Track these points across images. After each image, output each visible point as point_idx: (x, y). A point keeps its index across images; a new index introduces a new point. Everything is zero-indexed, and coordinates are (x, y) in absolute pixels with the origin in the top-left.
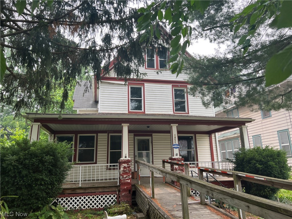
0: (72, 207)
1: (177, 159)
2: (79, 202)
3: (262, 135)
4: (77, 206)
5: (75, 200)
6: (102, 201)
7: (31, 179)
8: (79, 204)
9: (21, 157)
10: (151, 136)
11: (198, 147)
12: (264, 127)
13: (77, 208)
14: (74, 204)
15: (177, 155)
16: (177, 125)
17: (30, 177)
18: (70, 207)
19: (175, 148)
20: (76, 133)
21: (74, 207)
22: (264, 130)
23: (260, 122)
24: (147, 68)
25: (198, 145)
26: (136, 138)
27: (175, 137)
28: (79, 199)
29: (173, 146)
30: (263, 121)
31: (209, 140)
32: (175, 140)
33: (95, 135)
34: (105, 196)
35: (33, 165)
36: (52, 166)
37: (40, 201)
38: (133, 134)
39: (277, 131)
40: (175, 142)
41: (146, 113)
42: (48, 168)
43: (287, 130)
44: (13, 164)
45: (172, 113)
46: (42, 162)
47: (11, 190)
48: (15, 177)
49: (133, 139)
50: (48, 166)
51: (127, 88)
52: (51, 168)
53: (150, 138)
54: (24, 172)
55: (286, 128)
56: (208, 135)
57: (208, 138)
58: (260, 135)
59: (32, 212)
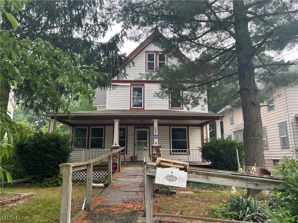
0: (77, 178)
1: (156, 146)
2: (82, 175)
3: (267, 127)
4: (80, 178)
5: (79, 174)
6: (98, 176)
7: (43, 157)
8: (82, 177)
9: (37, 142)
10: (149, 128)
11: (190, 138)
12: (268, 119)
13: (81, 179)
14: (79, 177)
15: (156, 143)
16: (158, 120)
17: (42, 155)
18: (76, 178)
19: (155, 138)
20: (89, 125)
21: (79, 178)
22: (269, 122)
23: (266, 115)
24: (147, 70)
25: (190, 136)
26: (136, 130)
27: (156, 130)
28: (82, 173)
29: (154, 137)
30: (268, 114)
31: (200, 132)
32: (156, 132)
33: (103, 127)
34: (100, 172)
35: (44, 147)
36: (56, 149)
37: (51, 171)
38: (134, 126)
39: (278, 123)
40: (156, 134)
41: (145, 109)
42: (53, 150)
43: (285, 123)
44: (31, 147)
45: (168, 109)
46: (49, 146)
47: (32, 163)
48: (33, 155)
49: (134, 131)
50: (53, 149)
51: (130, 88)
52: (55, 150)
53: (148, 130)
54: (38, 152)
55: (284, 120)
56: (200, 127)
57: (200, 130)
58: (266, 127)
59: (47, 178)
